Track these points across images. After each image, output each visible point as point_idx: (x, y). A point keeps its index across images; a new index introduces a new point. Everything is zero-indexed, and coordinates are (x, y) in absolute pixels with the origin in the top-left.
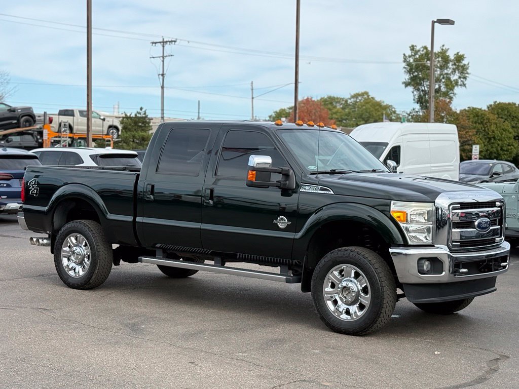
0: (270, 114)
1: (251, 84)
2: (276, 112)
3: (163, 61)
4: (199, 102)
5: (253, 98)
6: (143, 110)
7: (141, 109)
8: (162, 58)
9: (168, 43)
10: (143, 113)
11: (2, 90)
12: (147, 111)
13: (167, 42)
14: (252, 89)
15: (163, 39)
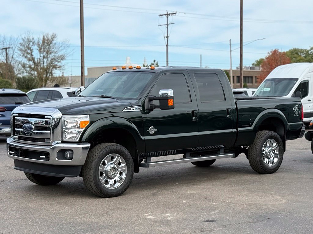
0: (253, 63)
1: (229, 41)
2: (257, 61)
3: (167, 28)
4: (201, 55)
5: (231, 51)
6: (156, 62)
7: (154, 61)
8: (166, 26)
9: (171, 15)
10: (156, 64)
11: (65, 52)
12: (158, 63)
13: (169, 14)
14: (230, 45)
15: (167, 12)
